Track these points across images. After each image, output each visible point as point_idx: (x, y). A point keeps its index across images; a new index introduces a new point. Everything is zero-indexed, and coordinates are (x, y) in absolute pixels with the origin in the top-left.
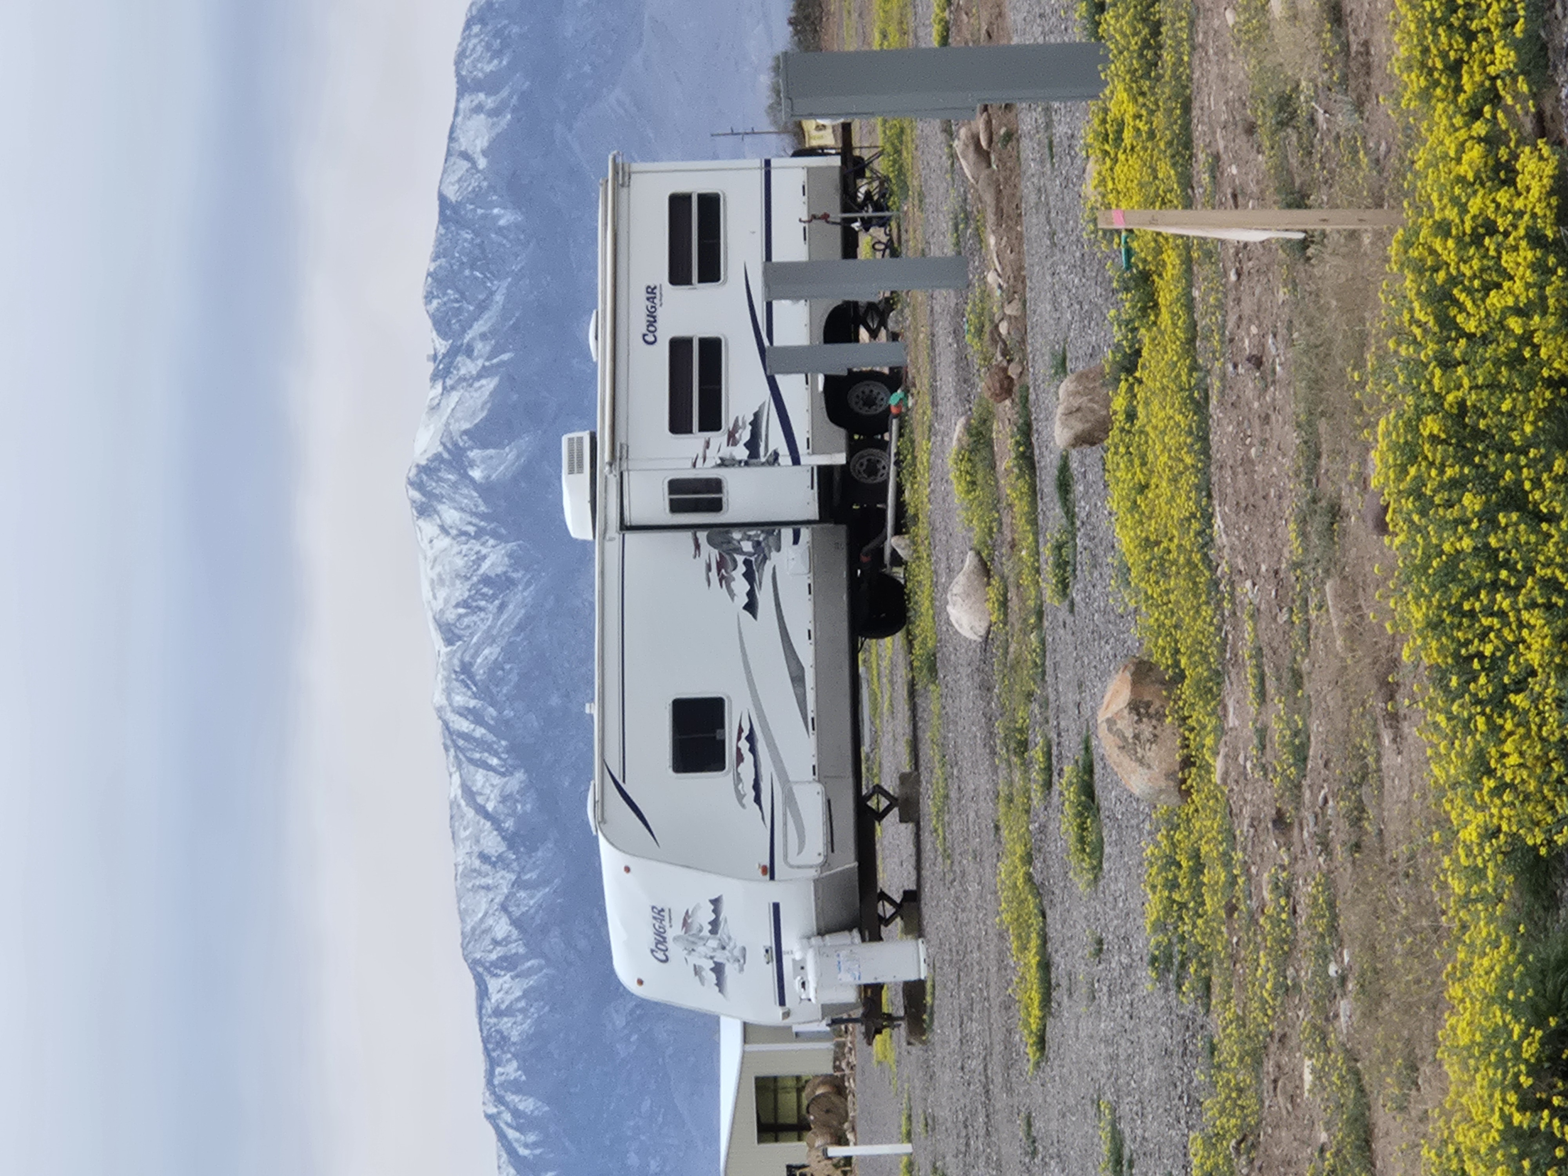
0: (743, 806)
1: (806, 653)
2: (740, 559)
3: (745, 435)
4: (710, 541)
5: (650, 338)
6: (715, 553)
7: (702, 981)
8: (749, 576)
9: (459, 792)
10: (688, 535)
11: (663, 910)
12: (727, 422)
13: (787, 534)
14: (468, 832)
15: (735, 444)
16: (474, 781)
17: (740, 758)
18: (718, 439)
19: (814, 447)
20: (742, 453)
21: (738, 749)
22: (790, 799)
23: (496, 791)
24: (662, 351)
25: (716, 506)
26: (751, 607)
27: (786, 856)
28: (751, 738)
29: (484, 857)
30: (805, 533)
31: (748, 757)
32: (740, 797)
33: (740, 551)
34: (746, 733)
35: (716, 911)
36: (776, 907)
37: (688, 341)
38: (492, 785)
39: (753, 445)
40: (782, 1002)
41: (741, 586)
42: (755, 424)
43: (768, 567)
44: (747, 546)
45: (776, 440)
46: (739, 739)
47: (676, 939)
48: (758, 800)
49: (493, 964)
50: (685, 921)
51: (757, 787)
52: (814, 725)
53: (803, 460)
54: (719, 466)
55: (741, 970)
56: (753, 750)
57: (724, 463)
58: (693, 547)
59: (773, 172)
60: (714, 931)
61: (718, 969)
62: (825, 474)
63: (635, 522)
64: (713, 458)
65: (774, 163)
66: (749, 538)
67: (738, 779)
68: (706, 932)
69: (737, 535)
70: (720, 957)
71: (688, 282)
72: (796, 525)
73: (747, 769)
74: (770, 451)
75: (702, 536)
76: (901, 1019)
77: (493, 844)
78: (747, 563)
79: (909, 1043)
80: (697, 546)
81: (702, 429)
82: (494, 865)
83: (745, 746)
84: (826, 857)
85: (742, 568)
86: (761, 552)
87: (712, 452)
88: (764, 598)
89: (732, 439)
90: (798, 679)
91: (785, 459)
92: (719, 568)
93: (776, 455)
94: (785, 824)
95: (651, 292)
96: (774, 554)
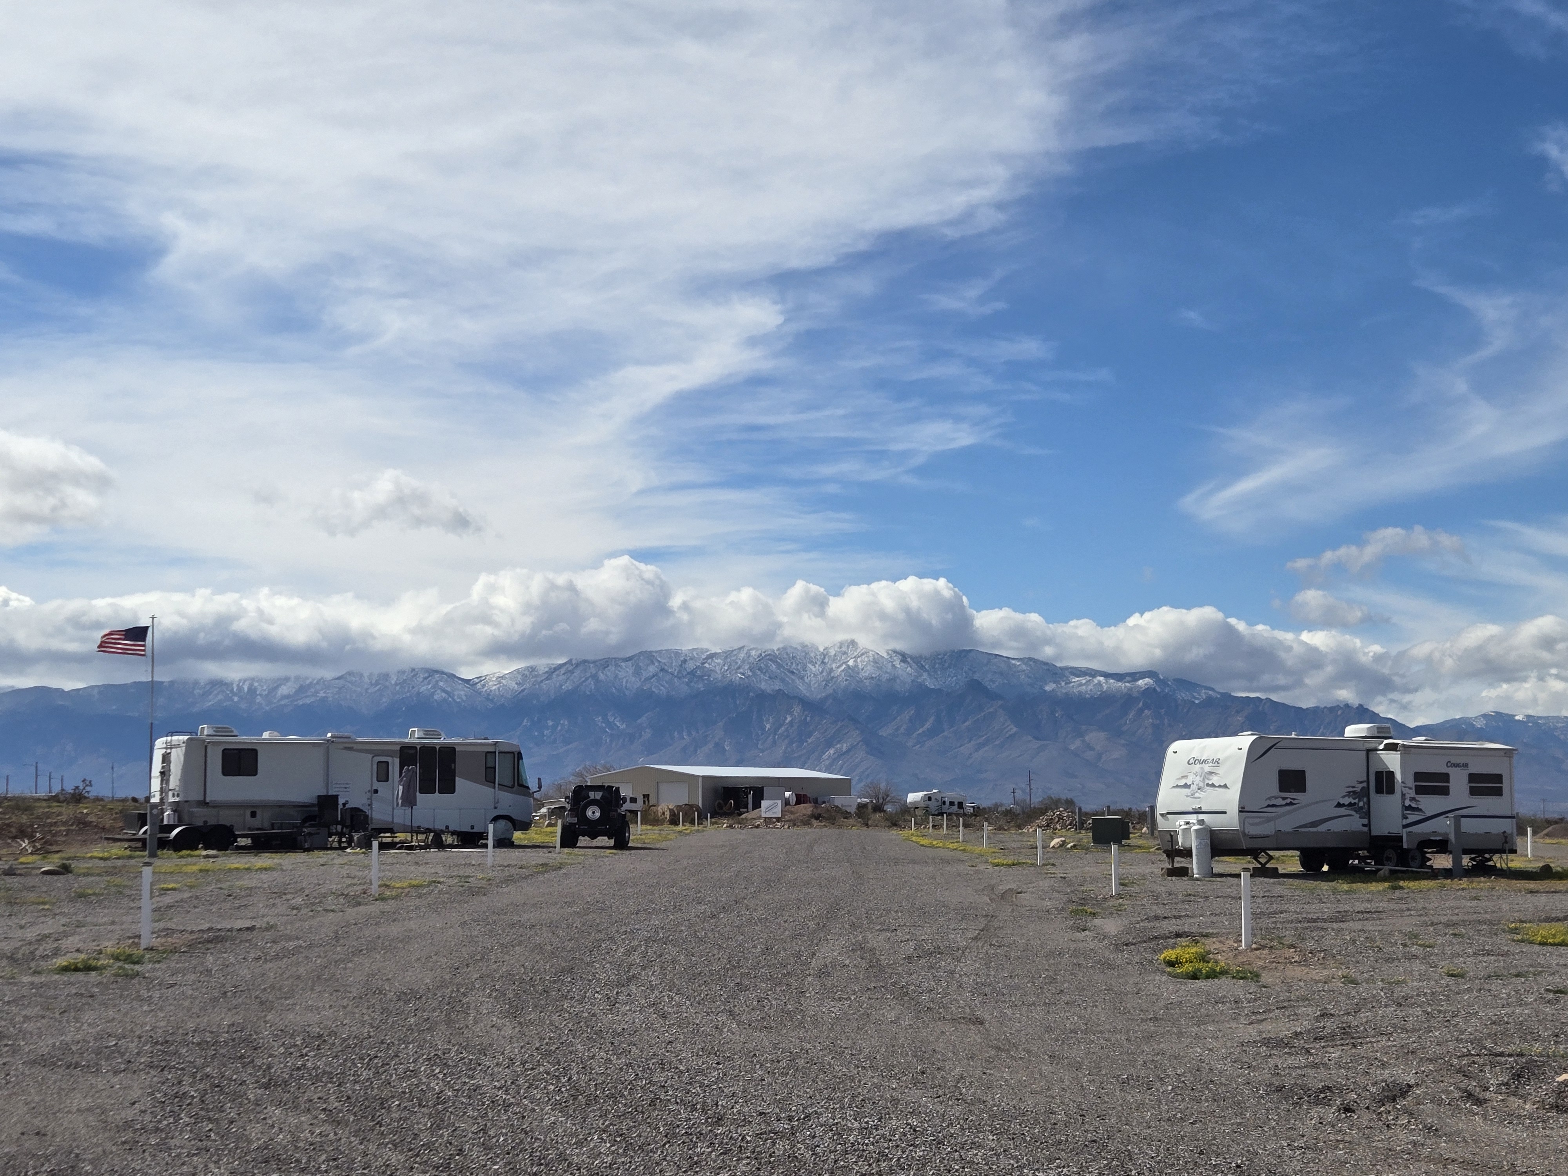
0: (1266, 800)
1: (1322, 828)
2: (1356, 801)
3: (1414, 805)
4: (1363, 788)
5: (1449, 764)
6: (1358, 790)
7: (1179, 779)
8: (1350, 805)
9: (713, 652)
10: (1365, 779)
11: (1218, 763)
12: (1418, 797)
13: (1366, 821)
14: (696, 655)
15: (1411, 800)
16: (717, 659)
17: (1284, 799)
18: (1412, 793)
19: (1409, 833)
20: (1407, 803)
21: (1287, 798)
22: (1269, 820)
23: (713, 668)
24: (1444, 770)
25: (1379, 791)
26: (1339, 805)
27: (1248, 817)
28: (1291, 804)
29: (685, 661)
30: (1366, 829)
31: (1284, 802)
32: (1269, 798)
33: (1359, 801)
34: (1293, 802)
35: (1220, 786)
36: (1225, 813)
37: (1448, 781)
38: (715, 667)
39: (1410, 808)
40: (1168, 813)
41: (1347, 801)
42: (1418, 809)
43: (1353, 813)
44: (1361, 804)
45: (1413, 817)
46: (1291, 799)
47: (1202, 768)
48: (1269, 806)
49: (637, 664)
50: (1213, 773)
51: (1273, 806)
52: (1296, 831)
53: (1405, 830)
54: (1402, 792)
55: (1187, 796)
56: (1287, 804)
57: (1403, 795)
58: (1361, 780)
59: (1510, 820)
60: (1208, 785)
61: (1186, 786)
62: (1400, 838)
63: (1370, 756)
64: (1406, 791)
65: (1514, 820)
66: (1364, 805)
67: (1276, 798)
68: (1207, 781)
69: (1365, 799)
70: (1194, 787)
71: (1470, 782)
72: (1368, 825)
73: (1280, 802)
74: (1408, 816)
75: (1365, 785)
76: (1173, 866)
77: (691, 665)
78: (1355, 803)
79: (1162, 869)
80: (1361, 782)
81: (1416, 786)
82: (681, 665)
83: (1288, 801)
84: (1248, 835)
85: (1353, 801)
86: (1359, 810)
87: (1408, 790)
88: (1342, 811)
89: (1412, 799)
90: (1314, 824)
91: (1405, 822)
92: (1353, 792)
93: (1407, 818)
94: (1260, 817)
95: (1466, 765)
96: (1358, 816)
